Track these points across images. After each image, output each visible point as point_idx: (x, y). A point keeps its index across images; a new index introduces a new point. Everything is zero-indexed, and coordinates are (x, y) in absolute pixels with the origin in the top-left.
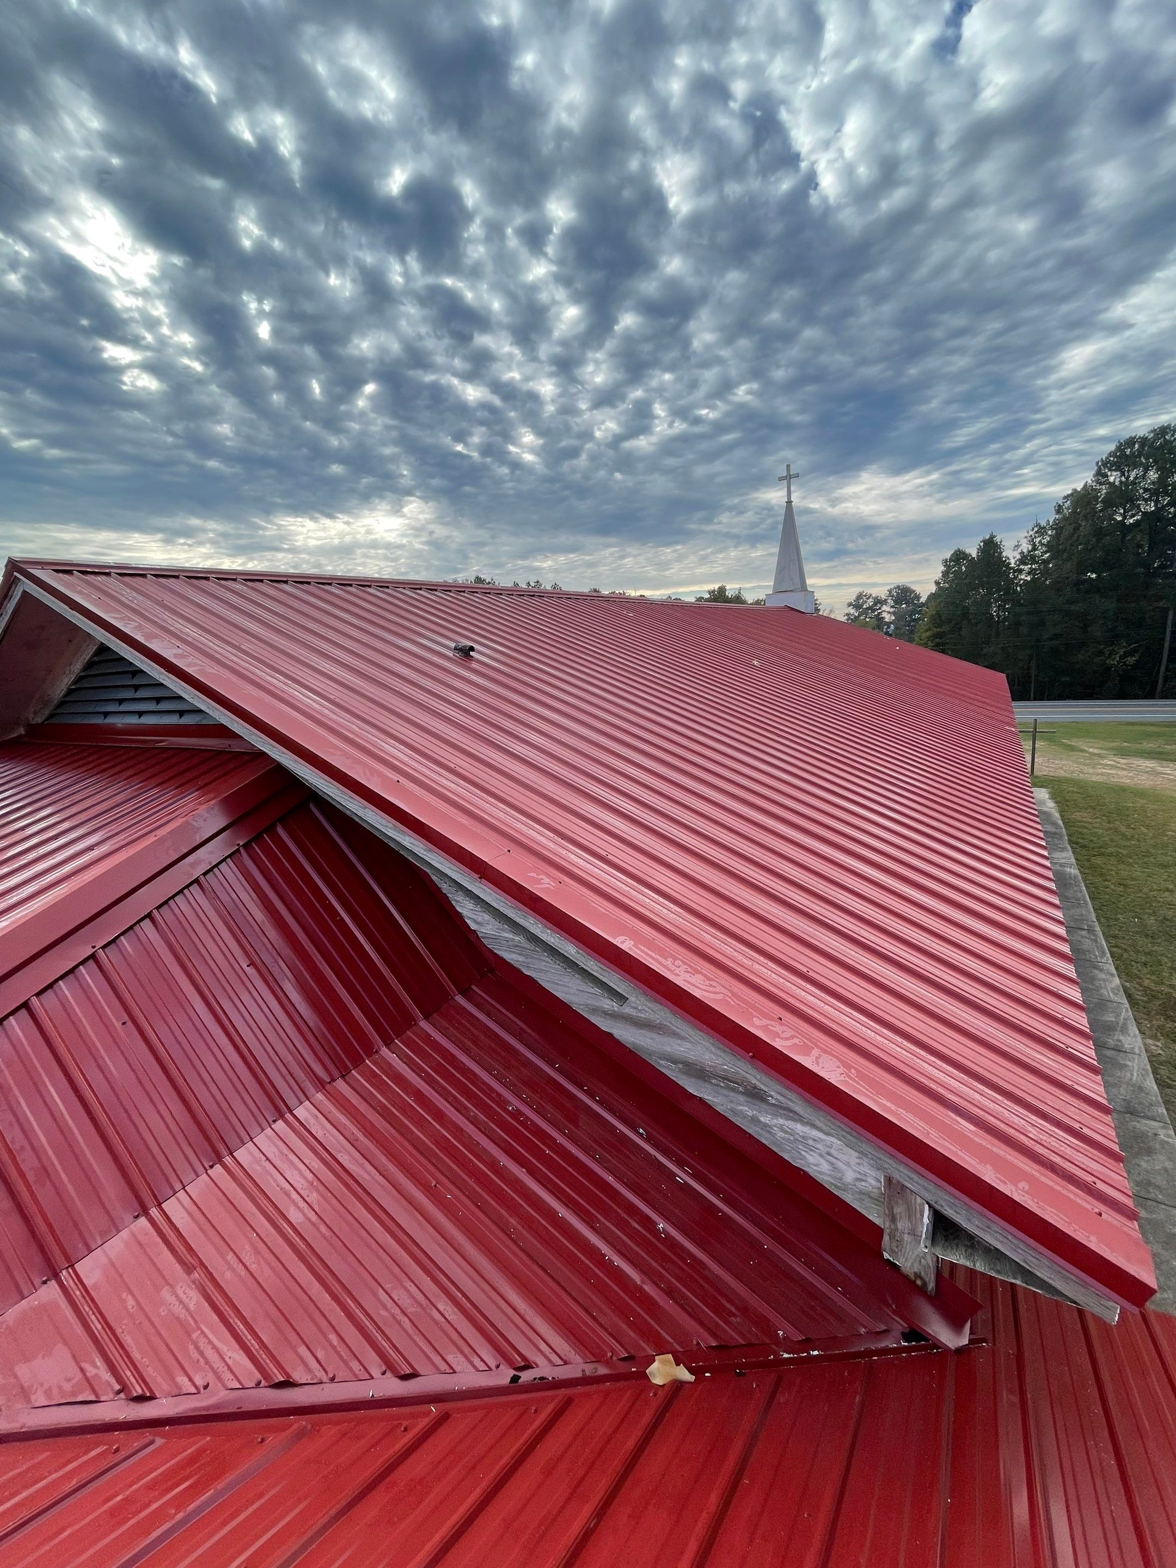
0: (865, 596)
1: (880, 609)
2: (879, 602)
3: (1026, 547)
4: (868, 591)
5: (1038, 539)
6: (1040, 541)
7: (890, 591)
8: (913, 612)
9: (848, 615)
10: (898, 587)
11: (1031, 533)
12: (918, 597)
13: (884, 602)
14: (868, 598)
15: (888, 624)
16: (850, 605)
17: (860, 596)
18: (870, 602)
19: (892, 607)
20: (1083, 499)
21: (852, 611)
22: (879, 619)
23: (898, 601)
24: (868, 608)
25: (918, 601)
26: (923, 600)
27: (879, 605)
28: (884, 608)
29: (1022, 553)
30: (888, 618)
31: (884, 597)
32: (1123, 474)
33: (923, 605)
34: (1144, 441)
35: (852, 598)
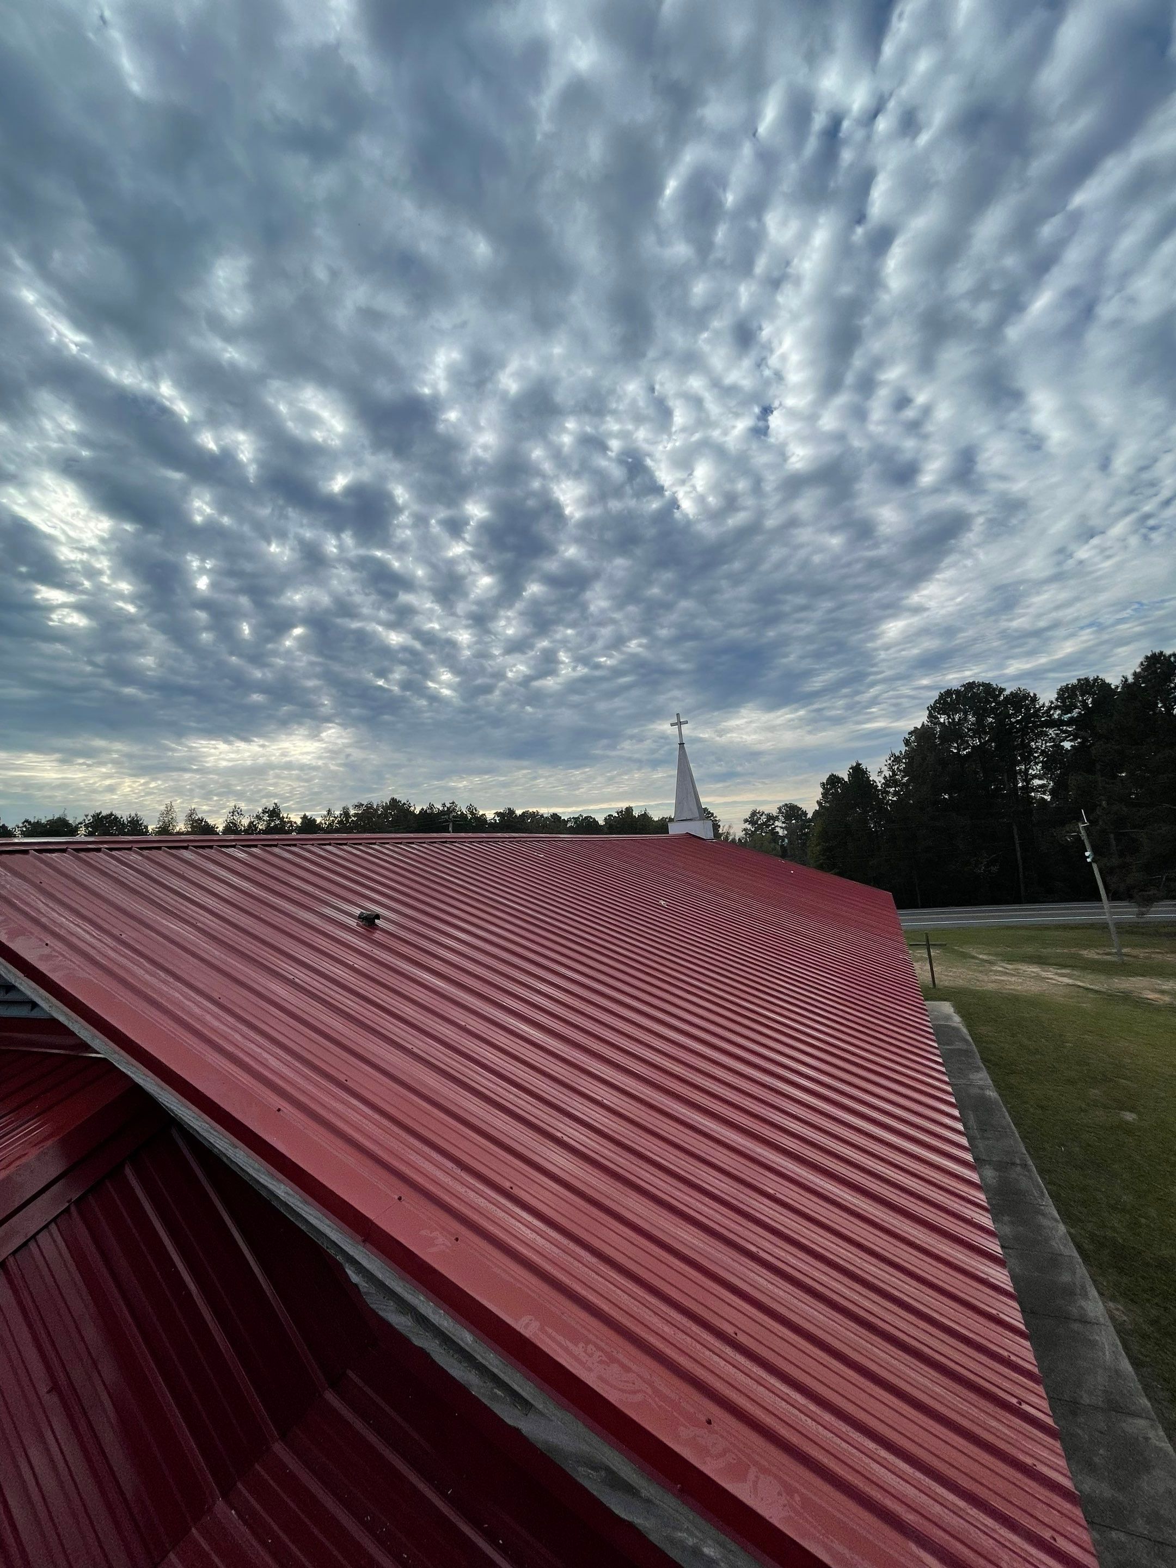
0: (759, 813)
1: (773, 824)
2: (771, 818)
3: (888, 773)
4: (760, 809)
5: (896, 767)
6: (898, 768)
7: (780, 809)
8: (803, 827)
9: (745, 830)
10: (786, 805)
11: (889, 762)
12: (805, 814)
13: (776, 818)
14: (761, 815)
15: (783, 838)
16: (746, 821)
17: (754, 813)
18: (764, 818)
19: (783, 823)
20: (921, 734)
21: (749, 826)
22: (774, 833)
23: (788, 817)
24: (764, 824)
25: (806, 817)
26: (810, 816)
27: (772, 822)
28: (777, 823)
29: (885, 777)
30: (781, 832)
31: (775, 814)
32: (949, 717)
33: (810, 821)
34: (957, 692)
35: (747, 816)
